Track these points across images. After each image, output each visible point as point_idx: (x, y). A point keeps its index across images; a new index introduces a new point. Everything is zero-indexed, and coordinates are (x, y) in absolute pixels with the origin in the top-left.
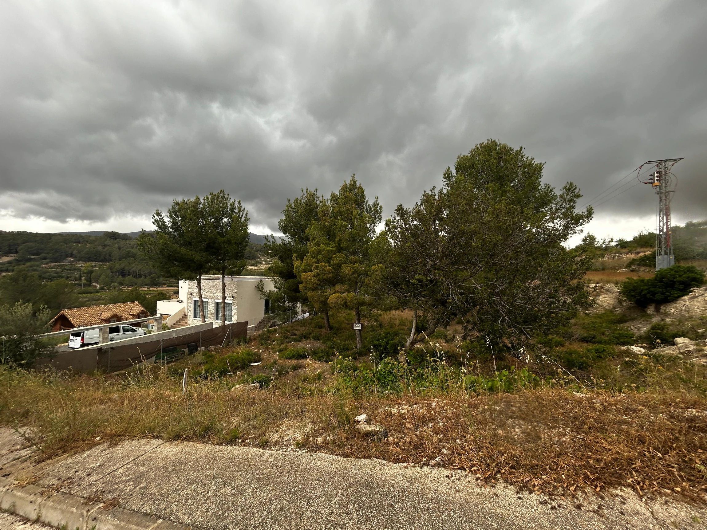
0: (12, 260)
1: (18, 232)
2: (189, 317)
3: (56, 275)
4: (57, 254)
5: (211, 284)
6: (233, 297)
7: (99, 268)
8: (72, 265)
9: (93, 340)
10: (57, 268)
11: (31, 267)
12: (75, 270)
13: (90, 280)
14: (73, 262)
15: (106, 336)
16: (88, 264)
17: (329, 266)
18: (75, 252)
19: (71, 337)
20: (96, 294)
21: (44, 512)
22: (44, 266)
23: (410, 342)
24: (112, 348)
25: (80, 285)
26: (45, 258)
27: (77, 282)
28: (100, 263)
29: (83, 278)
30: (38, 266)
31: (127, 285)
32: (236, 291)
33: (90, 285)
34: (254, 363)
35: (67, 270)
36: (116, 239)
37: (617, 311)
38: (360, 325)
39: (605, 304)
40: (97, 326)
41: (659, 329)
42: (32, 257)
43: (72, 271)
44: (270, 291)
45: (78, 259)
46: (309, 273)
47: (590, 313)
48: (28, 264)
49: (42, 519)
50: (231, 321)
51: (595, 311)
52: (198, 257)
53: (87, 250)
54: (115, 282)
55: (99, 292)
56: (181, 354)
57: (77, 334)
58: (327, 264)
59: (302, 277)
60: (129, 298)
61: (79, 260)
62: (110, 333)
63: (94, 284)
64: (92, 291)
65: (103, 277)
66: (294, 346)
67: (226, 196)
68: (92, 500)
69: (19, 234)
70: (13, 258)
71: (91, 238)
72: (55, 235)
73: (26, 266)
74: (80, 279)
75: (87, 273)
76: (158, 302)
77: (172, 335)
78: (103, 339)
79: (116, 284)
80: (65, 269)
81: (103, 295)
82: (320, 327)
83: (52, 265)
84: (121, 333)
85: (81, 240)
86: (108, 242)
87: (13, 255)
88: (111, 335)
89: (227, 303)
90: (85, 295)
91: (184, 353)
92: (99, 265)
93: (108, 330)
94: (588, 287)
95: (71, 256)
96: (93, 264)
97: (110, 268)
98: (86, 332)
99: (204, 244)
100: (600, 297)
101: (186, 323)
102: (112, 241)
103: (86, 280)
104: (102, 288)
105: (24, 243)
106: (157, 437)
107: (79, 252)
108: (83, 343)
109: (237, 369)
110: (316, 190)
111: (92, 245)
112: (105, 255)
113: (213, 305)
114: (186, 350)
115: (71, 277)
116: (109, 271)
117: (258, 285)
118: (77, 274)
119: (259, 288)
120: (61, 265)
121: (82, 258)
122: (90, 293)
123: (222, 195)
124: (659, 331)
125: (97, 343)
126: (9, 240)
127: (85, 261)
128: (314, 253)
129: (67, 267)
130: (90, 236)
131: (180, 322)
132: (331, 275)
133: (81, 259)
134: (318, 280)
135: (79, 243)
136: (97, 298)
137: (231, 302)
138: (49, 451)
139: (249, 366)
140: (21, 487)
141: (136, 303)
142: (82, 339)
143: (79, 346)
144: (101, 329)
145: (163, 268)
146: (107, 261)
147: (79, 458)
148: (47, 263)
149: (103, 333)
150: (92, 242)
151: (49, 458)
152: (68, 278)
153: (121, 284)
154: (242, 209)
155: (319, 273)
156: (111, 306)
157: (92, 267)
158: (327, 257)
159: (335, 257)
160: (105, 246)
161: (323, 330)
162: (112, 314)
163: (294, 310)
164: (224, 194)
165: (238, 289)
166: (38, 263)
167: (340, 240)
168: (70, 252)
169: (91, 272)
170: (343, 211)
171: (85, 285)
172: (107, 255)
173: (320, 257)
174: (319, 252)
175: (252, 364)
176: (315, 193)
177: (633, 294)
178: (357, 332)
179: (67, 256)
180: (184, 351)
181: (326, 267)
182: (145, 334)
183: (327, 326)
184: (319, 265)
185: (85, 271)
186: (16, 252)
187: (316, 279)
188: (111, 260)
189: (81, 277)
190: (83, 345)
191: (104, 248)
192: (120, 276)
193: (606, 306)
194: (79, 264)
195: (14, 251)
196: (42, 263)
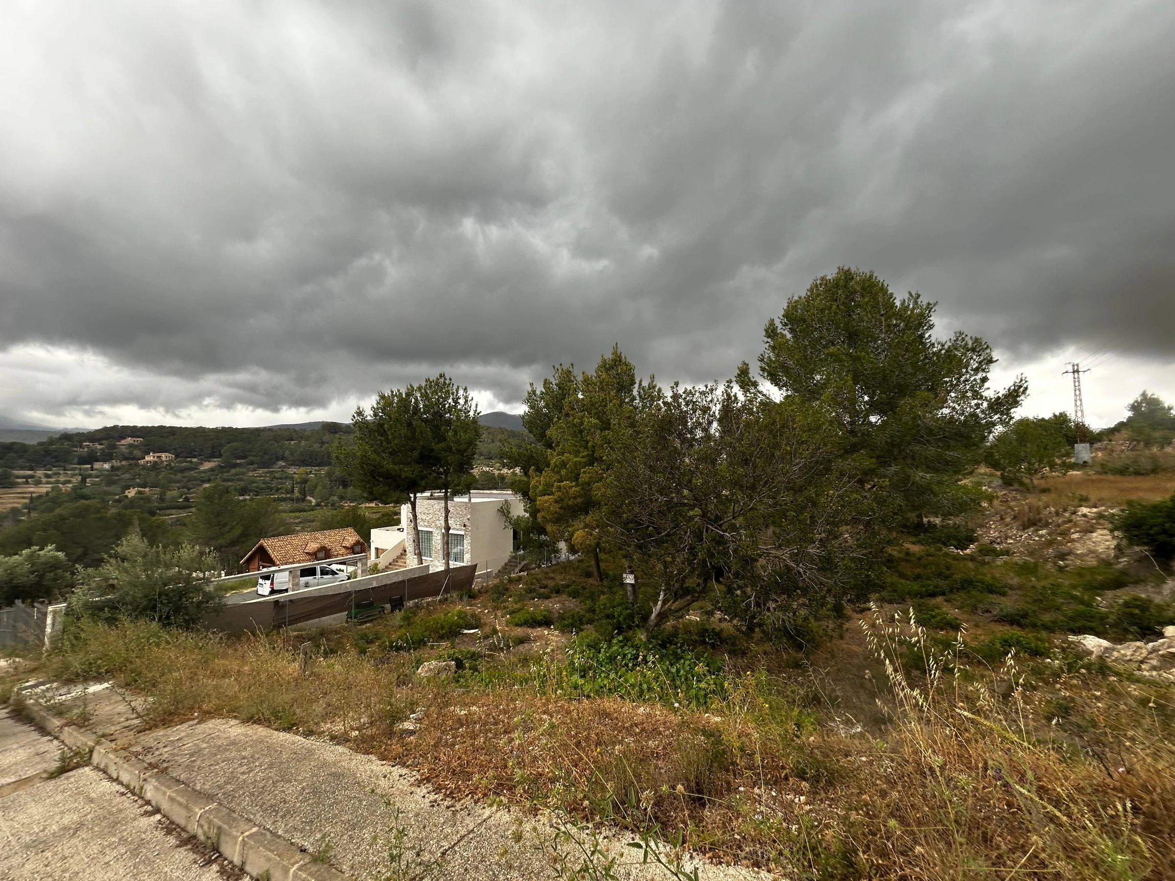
0: (215, 467)
1: (223, 428)
2: (408, 554)
3: (264, 486)
4: (267, 457)
5: (436, 506)
6: (465, 526)
7: (316, 475)
8: (283, 471)
9: (284, 586)
10: (266, 477)
11: (237, 475)
12: (286, 478)
13: (304, 493)
14: (284, 467)
15: (297, 580)
16: (302, 469)
17: (577, 486)
18: (287, 453)
19: (260, 581)
20: (312, 513)
21: (121, 773)
22: (251, 474)
23: (657, 613)
24: (291, 601)
25: (292, 500)
26: (252, 463)
27: (288, 496)
28: (317, 468)
29: (296, 490)
30: (244, 474)
31: (349, 500)
32: (469, 517)
33: (304, 500)
34: (470, 629)
35: (277, 479)
36: (336, 432)
37: (1121, 562)
38: (632, 576)
39: (1100, 549)
40: (286, 567)
41: (1137, 607)
42: (238, 461)
43: (284, 481)
44: (518, 517)
45: (289, 463)
46: (546, 497)
47: (1066, 567)
48: (233, 471)
49: (120, 779)
50: (463, 562)
51: (1078, 562)
52: (407, 472)
53: (302, 449)
54: (335, 495)
55: (316, 509)
56: (380, 612)
57: (266, 577)
58: (574, 483)
59: (538, 502)
60: (345, 521)
61: (292, 465)
62: (302, 576)
63: (308, 498)
64: (306, 508)
65: (319, 488)
66: (536, 606)
67: (447, 382)
68: (151, 766)
69: (224, 430)
70: (217, 463)
71: (306, 433)
72: (265, 430)
73: (230, 474)
74: (293, 491)
75: (301, 483)
76: (372, 531)
77: (372, 584)
78: (293, 585)
79: (335, 498)
80: (275, 478)
81: (319, 513)
82: (589, 575)
83: (261, 471)
84: (318, 576)
85: (295, 436)
86: (327, 437)
87: (216, 460)
88: (304, 580)
89: (452, 534)
90: (297, 514)
91: (383, 611)
92: (316, 470)
93: (299, 573)
94: (1074, 513)
95: (283, 458)
96: (309, 469)
97: (329, 475)
98: (276, 575)
99: (416, 454)
100: (1094, 535)
101: (405, 563)
102: (331, 435)
103: (299, 492)
104: (318, 505)
105: (229, 443)
106: (235, 717)
107: (292, 454)
108: (272, 588)
109: (441, 638)
110: (572, 365)
111: (307, 442)
112: (323, 456)
113: (439, 537)
114: (388, 606)
115: (281, 488)
116: (327, 479)
117: (501, 508)
118: (288, 484)
119: (503, 512)
120: (270, 472)
121: (295, 461)
122: (305, 511)
123: (442, 380)
124: (1137, 611)
125: (286, 591)
126: (212, 439)
127: (300, 466)
128: (556, 466)
129: (277, 475)
130: (305, 430)
131: (397, 562)
132: (579, 500)
133: (293, 464)
134: (561, 508)
135: (292, 440)
136: (311, 518)
137: (462, 533)
138: (152, 722)
139: (460, 634)
140: (116, 750)
141: (351, 530)
142: (272, 584)
143: (267, 594)
144: (290, 572)
145: (365, 488)
146: (325, 465)
147: (169, 731)
148: (254, 470)
149: (293, 578)
150: (307, 438)
151: (150, 729)
152: (278, 490)
153: (342, 498)
154: (470, 398)
155: (562, 497)
156: (318, 535)
157: (307, 473)
158: (573, 472)
159: (584, 472)
160: (323, 443)
161: (591, 581)
162: (318, 545)
163: (554, 547)
164: (445, 379)
165: (471, 513)
166: (244, 470)
167: (593, 447)
168: (281, 453)
169: (305, 481)
170: (596, 403)
171: (298, 500)
172: (326, 456)
173: (563, 472)
174: (564, 464)
175: (466, 631)
176: (571, 369)
177: (1136, 533)
178: (629, 588)
179: (278, 459)
180: (383, 607)
181: (572, 487)
182: (349, 579)
183: (596, 574)
184: (562, 484)
185: (298, 480)
186: (220, 456)
187: (558, 506)
188: (329, 464)
189: (293, 488)
190: (273, 592)
191: (321, 447)
192: (341, 487)
193: (1101, 553)
194: (292, 470)
195: (217, 454)
196: (249, 470)
